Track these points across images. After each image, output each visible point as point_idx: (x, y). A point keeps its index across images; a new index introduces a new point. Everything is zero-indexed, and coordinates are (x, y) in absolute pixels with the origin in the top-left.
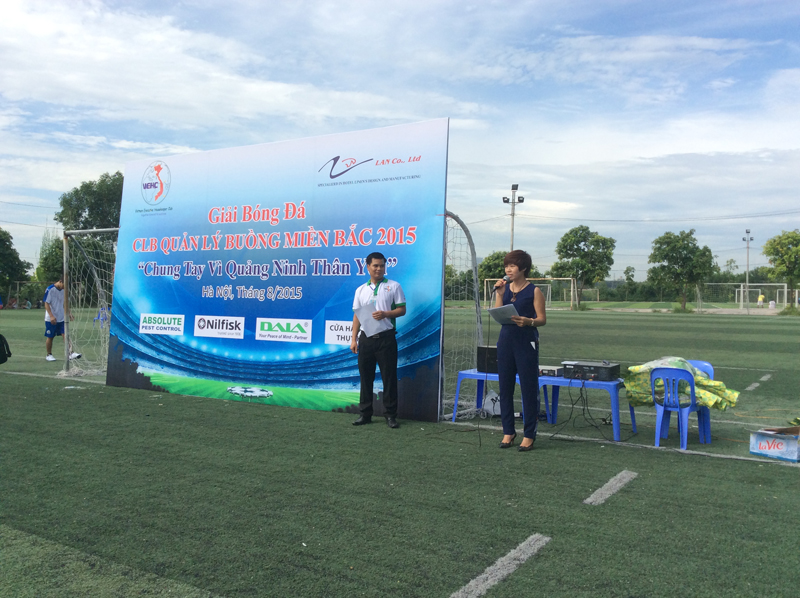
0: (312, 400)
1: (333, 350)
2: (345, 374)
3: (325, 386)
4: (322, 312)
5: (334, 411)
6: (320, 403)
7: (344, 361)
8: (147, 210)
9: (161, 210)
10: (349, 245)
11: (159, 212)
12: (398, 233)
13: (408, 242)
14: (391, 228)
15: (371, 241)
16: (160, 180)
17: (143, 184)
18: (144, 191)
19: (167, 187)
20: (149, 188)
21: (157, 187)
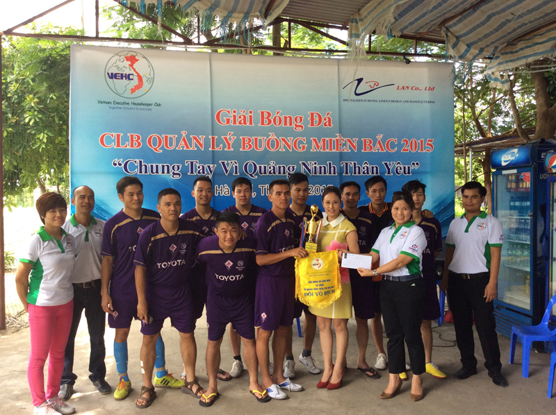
8: (118, 103)
9: (143, 104)
10: (377, 151)
11: (139, 107)
12: (419, 143)
13: (428, 150)
14: (413, 140)
15: (396, 148)
16: (136, 72)
17: (108, 74)
18: (110, 81)
19: (149, 82)
20: (119, 79)
21: (132, 79)
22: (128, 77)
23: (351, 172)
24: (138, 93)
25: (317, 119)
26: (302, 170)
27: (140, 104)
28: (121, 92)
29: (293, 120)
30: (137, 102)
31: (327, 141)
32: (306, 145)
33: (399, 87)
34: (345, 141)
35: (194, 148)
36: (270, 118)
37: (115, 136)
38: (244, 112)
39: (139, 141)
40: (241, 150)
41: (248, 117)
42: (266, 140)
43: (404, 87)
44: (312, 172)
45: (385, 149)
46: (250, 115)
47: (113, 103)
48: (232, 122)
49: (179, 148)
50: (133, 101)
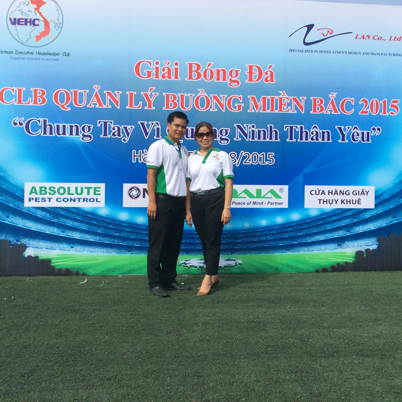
0: (291, 263)
1: (314, 213)
2: (329, 236)
3: (306, 249)
4: (300, 177)
5: (317, 271)
6: (301, 266)
7: (328, 223)
8: (21, 53)
9: (50, 54)
10: (329, 113)
11: (45, 57)
12: (381, 105)
13: (391, 113)
14: (375, 100)
15: (353, 109)
16: (43, 17)
17: (10, 19)
18: (12, 27)
19: (57, 27)
20: (23, 25)
21: (38, 25)
22: (33, 22)
23: (297, 138)
24: (44, 40)
25: (256, 73)
26: (237, 135)
27: (45, 54)
28: (24, 40)
29: (227, 74)
30: (42, 52)
31: (268, 99)
32: (243, 105)
33: (357, 35)
34: (291, 100)
35: (108, 106)
36: (199, 71)
37: (16, 91)
38: (169, 63)
39: (44, 96)
40: (164, 108)
41: (173, 70)
42: (194, 97)
43: (363, 36)
44: (250, 137)
45: (339, 111)
46: (176, 67)
47: (14, 52)
48: (153, 76)
49: (90, 105)
50: (38, 50)
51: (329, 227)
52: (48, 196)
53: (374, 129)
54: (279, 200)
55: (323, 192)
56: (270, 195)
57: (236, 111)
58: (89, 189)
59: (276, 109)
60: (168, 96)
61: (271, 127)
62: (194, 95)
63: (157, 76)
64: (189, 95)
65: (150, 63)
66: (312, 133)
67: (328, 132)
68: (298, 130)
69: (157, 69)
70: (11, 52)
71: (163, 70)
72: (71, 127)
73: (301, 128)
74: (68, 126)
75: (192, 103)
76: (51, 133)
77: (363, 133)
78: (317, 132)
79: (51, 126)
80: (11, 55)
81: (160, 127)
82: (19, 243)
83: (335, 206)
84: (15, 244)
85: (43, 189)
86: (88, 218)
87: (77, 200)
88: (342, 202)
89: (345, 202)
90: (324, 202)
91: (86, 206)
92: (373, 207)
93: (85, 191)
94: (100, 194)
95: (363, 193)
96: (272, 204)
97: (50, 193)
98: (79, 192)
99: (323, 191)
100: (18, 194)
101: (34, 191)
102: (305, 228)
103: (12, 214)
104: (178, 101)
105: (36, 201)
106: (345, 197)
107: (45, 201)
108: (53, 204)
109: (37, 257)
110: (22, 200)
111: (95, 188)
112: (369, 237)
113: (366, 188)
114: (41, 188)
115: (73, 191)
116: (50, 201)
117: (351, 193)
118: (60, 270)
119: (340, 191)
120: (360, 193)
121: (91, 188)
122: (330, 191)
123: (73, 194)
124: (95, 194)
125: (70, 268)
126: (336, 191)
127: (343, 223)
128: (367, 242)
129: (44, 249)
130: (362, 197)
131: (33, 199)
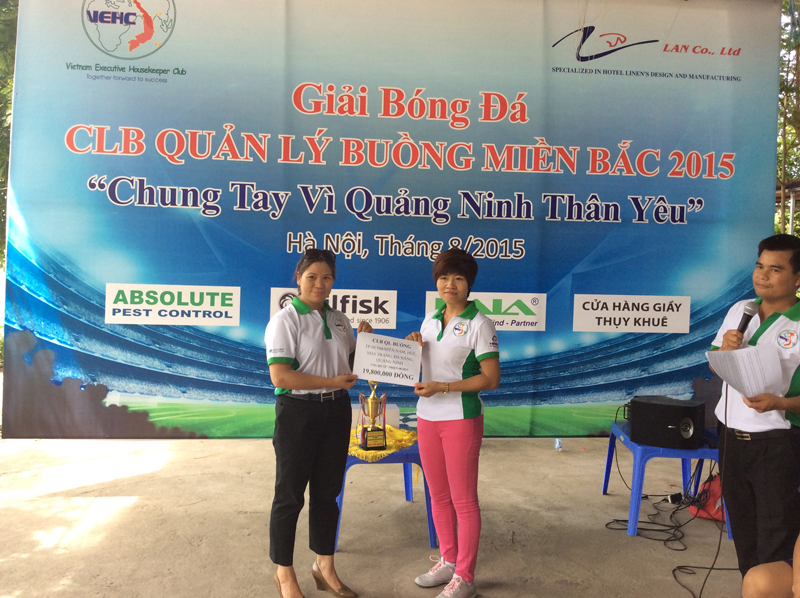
1: (588, 341)
2: (613, 378)
3: (573, 399)
4: (567, 282)
5: (591, 436)
6: (564, 427)
7: (610, 357)
8: (104, 68)
9: (153, 71)
10: (618, 174)
11: (144, 75)
12: (705, 161)
13: (722, 175)
14: (694, 153)
15: (658, 169)
16: (142, 10)
17: (88, 12)
18: (91, 26)
19: (164, 27)
20: (108, 22)
21: (134, 23)
22: (125, 19)
23: (562, 215)
24: (144, 48)
25: (496, 106)
26: (463, 209)
27: (144, 71)
28: (109, 46)
29: (449, 107)
30: (139, 67)
31: (516, 150)
32: (474, 159)
33: (667, 46)
34: (554, 151)
35: (247, 158)
36: (401, 102)
37: (95, 131)
38: (350, 88)
39: (140, 141)
40: (341, 164)
41: (357, 100)
42: (391, 146)
43: (677, 46)
44: (484, 213)
45: (635, 170)
46: (363, 94)
47: (94, 68)
48: (324, 109)
49: (218, 156)
50: (132, 64)
51: (612, 363)
52: (144, 306)
53: (692, 202)
54: (530, 319)
55: (605, 306)
56: (515, 309)
57: (461, 168)
58: (213, 295)
59: (530, 167)
60: (348, 142)
61: (520, 196)
62: (391, 142)
63: (330, 110)
64: (383, 141)
65: (319, 88)
66: (589, 208)
67: (615, 206)
68: (566, 201)
69: (331, 97)
70: (88, 67)
71: (341, 99)
72: (185, 192)
73: (571, 198)
74: (179, 190)
75: (388, 155)
76: (151, 202)
77: (673, 208)
78: (596, 206)
79: (151, 190)
80: (87, 72)
81: (333, 194)
82: (95, 383)
83: (623, 329)
84: (89, 385)
85: (137, 295)
86: (212, 345)
87: (193, 314)
88: (636, 322)
89: (641, 322)
90: (605, 321)
91: (209, 324)
92: (687, 330)
93: (207, 299)
94: (231, 305)
95: (671, 307)
96: (518, 324)
97: (148, 302)
98: (197, 300)
99: (605, 303)
100: (94, 302)
101: (121, 297)
102: (573, 365)
103: (86, 335)
104: (365, 152)
105: (124, 314)
106: (641, 314)
107: (140, 314)
108: (153, 320)
109: (125, 408)
110: (101, 312)
111: (224, 295)
112: (679, 381)
113: (676, 300)
114: (133, 292)
115: (186, 298)
116: (147, 315)
117: (651, 308)
118: (163, 429)
119: (633, 304)
120: (666, 309)
121: (218, 294)
122: (617, 304)
123: (187, 304)
124: (223, 304)
125: (179, 426)
126: (626, 304)
127: (636, 357)
128: (675, 388)
129: (137, 394)
130: (669, 314)
131: (119, 311)
